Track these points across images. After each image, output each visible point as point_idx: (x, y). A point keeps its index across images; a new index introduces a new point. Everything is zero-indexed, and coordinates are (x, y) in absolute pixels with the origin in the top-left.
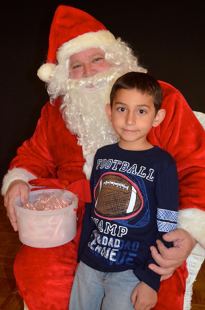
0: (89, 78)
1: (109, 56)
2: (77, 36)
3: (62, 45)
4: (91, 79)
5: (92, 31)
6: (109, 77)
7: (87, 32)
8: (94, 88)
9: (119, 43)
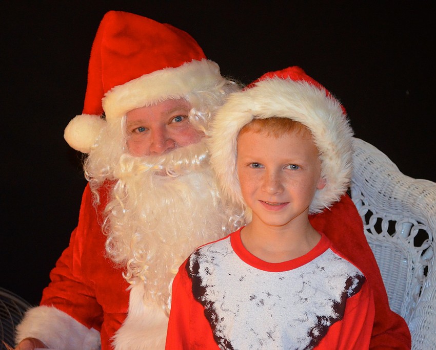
0: (160, 157)
1: (197, 115)
2: (140, 76)
3: (112, 89)
4: (163, 160)
5: (168, 67)
6: (196, 156)
7: (160, 68)
8: (167, 177)
9: (222, 88)
